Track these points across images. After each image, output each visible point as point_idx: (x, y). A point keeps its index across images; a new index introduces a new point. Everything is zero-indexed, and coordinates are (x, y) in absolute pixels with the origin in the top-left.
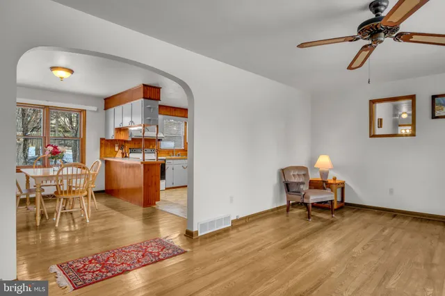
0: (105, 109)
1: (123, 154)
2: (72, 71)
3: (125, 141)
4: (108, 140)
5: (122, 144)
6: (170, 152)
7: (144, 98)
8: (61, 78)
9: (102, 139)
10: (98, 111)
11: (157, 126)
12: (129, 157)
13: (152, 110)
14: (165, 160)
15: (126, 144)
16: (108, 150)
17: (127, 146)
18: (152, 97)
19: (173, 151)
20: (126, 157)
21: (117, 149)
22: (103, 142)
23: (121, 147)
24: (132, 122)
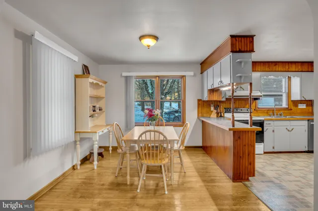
0: (202, 73)
1: (217, 113)
2: (156, 38)
3: (220, 102)
4: (204, 101)
5: (217, 104)
6: (269, 111)
7: (233, 51)
8: (149, 46)
9: (199, 100)
10: (195, 75)
11: (251, 84)
12: (224, 117)
13: (243, 64)
14: (264, 121)
15: (222, 104)
16: (205, 110)
17: (222, 107)
18: (243, 50)
19: (273, 110)
20: (221, 116)
21: (212, 108)
22: (200, 102)
23: (216, 107)
24: (221, 82)
